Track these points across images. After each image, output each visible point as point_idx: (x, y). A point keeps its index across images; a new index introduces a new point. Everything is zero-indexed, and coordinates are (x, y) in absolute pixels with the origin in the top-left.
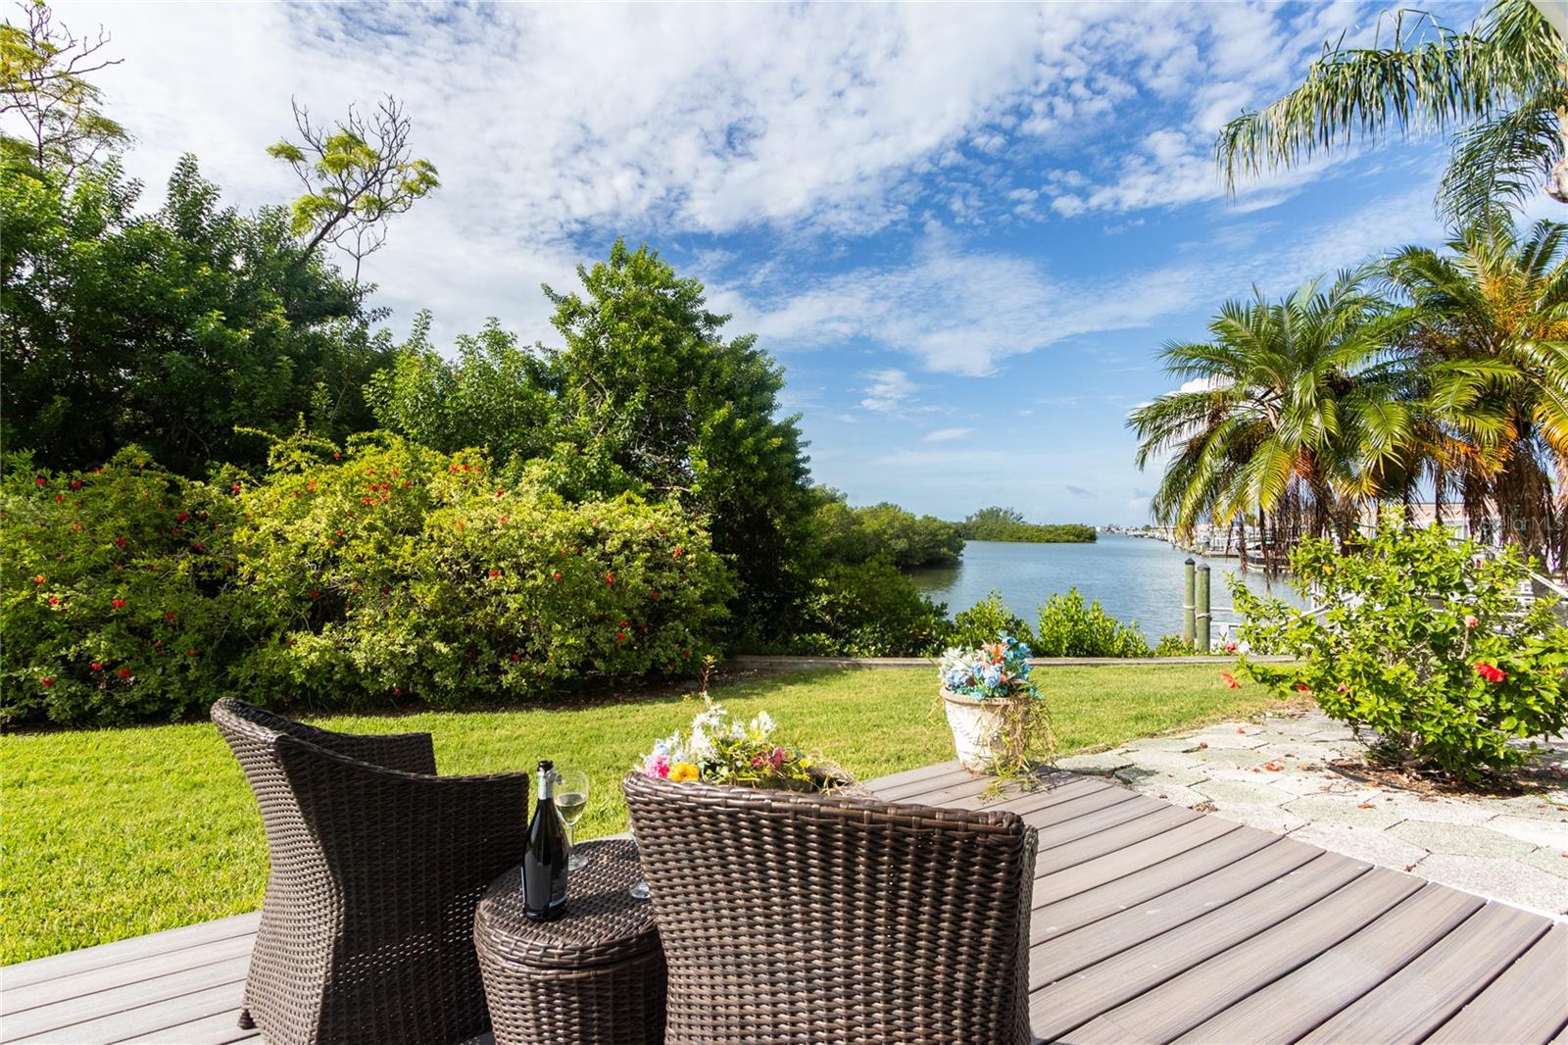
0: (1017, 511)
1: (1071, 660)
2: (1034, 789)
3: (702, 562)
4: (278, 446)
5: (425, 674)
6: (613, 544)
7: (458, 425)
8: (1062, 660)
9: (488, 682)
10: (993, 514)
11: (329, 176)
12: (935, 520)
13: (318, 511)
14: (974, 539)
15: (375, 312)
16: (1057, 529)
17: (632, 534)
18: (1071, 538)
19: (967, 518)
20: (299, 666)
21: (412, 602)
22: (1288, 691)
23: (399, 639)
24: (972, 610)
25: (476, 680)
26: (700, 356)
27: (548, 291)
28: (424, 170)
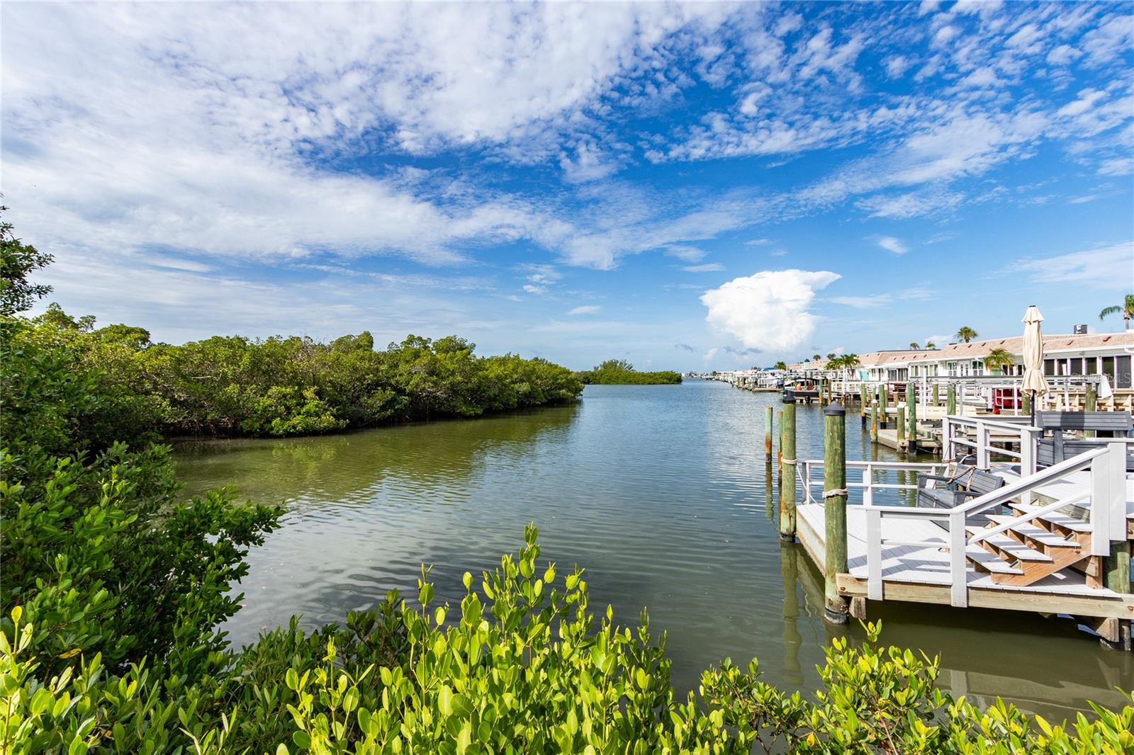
0: (628, 363)
10: (612, 364)
14: (594, 383)
16: (655, 374)
18: (665, 381)
19: (595, 368)
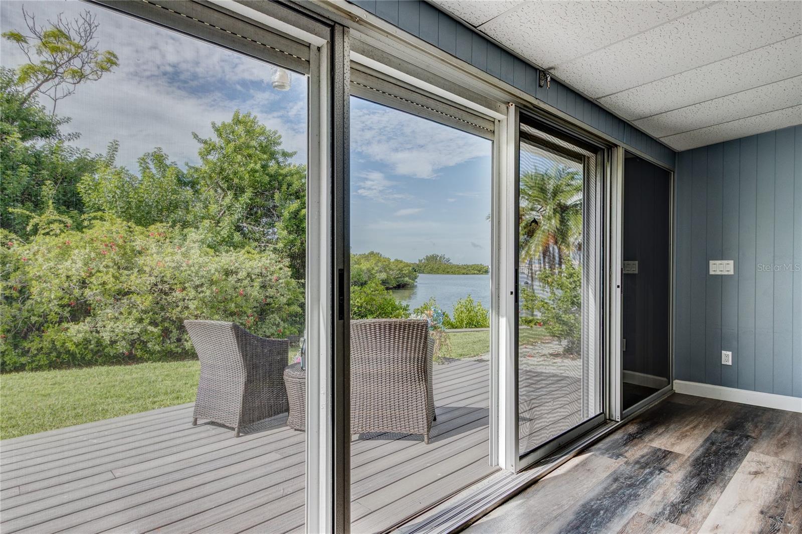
0: (447, 257)
1: (466, 330)
2: (443, 364)
3: (288, 284)
4: (35, 220)
5: (142, 344)
6: (242, 274)
7: (138, 207)
8: (464, 330)
9: (176, 347)
10: (434, 258)
11: (44, 53)
12: (401, 262)
13: (74, 258)
14: (423, 273)
15: (70, 135)
16: (468, 267)
17: (252, 269)
18: (475, 272)
19: (419, 260)
20: (71, 341)
21: (134, 305)
22: (533, 325)
23: (129, 325)
24: (422, 307)
25: (171, 346)
26: (281, 175)
27: (196, 136)
28: (109, 57)
